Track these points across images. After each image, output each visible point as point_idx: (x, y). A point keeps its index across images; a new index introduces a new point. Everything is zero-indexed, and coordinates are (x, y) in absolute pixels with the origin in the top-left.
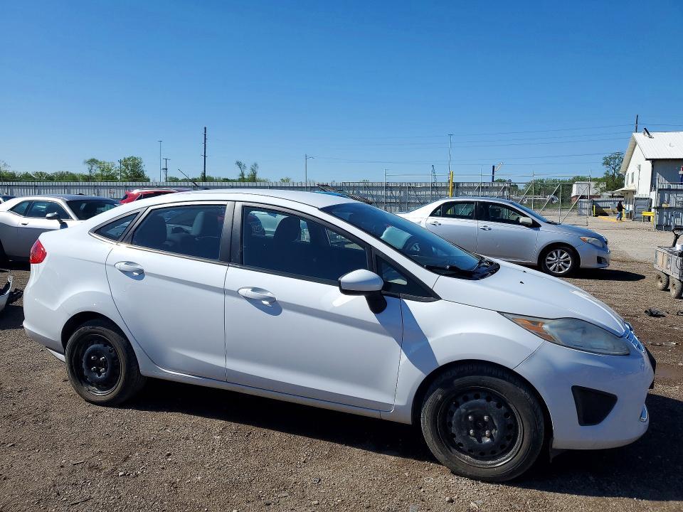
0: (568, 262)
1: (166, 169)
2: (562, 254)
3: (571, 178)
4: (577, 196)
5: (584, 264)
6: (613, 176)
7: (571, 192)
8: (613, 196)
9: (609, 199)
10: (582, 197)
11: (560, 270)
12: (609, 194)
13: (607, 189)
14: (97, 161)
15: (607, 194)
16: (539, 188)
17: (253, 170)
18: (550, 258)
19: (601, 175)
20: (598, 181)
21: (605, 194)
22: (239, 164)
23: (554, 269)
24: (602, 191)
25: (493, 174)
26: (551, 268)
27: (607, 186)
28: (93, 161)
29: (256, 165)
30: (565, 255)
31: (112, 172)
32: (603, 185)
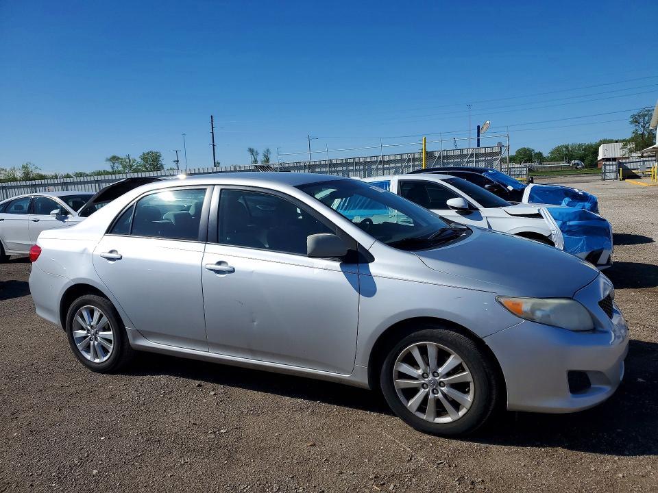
0: (462, 387)
1: (178, 161)
2: (442, 357)
3: (598, 141)
4: (603, 159)
5: (519, 397)
6: (643, 134)
7: (598, 155)
8: (642, 157)
9: (637, 160)
10: (608, 160)
11: (441, 412)
12: (639, 154)
13: (636, 150)
14: (119, 158)
15: (635, 155)
16: (564, 154)
17: (265, 156)
18: (405, 368)
19: (629, 136)
20: (626, 142)
21: (634, 155)
22: (251, 151)
23: (422, 408)
24: (631, 151)
25: (478, 136)
26: (413, 404)
27: (636, 146)
28: (114, 159)
29: (268, 150)
30: (452, 362)
31: (134, 167)
32: (632, 146)
